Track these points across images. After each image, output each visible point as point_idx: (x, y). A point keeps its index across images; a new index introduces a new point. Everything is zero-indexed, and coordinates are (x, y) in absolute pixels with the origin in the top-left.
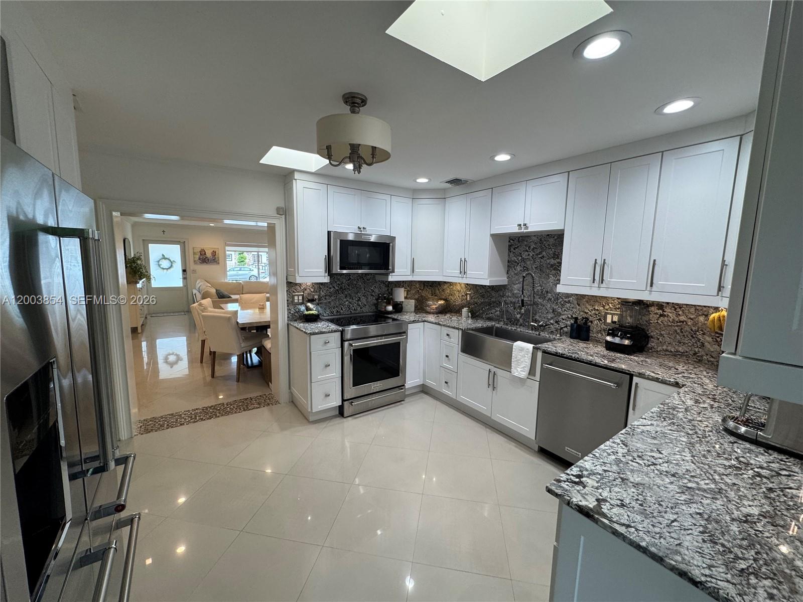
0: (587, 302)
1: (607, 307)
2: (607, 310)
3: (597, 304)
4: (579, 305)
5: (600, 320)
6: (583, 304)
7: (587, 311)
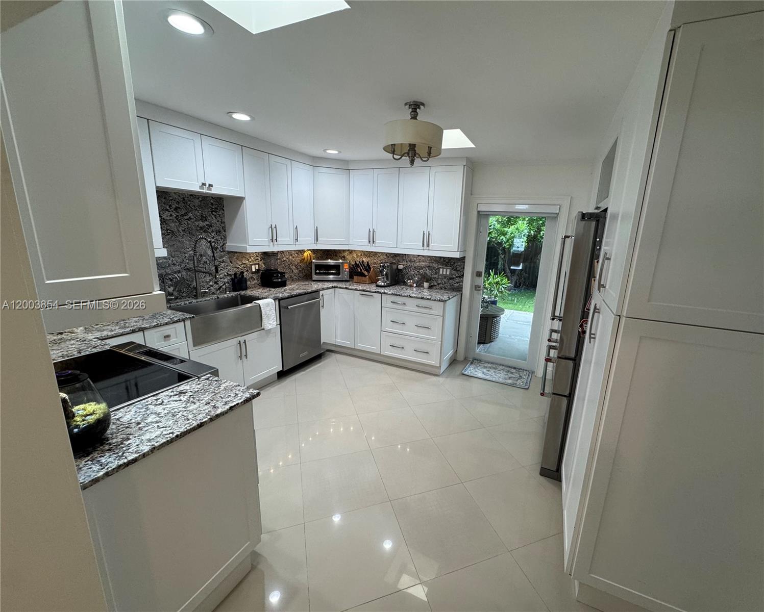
0: (237, 258)
1: (250, 260)
2: (250, 262)
3: (244, 259)
4: (231, 263)
5: (247, 271)
6: (235, 261)
7: (238, 266)
